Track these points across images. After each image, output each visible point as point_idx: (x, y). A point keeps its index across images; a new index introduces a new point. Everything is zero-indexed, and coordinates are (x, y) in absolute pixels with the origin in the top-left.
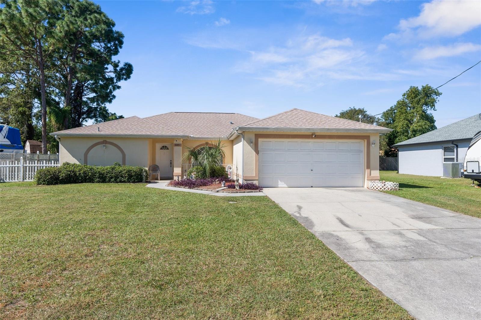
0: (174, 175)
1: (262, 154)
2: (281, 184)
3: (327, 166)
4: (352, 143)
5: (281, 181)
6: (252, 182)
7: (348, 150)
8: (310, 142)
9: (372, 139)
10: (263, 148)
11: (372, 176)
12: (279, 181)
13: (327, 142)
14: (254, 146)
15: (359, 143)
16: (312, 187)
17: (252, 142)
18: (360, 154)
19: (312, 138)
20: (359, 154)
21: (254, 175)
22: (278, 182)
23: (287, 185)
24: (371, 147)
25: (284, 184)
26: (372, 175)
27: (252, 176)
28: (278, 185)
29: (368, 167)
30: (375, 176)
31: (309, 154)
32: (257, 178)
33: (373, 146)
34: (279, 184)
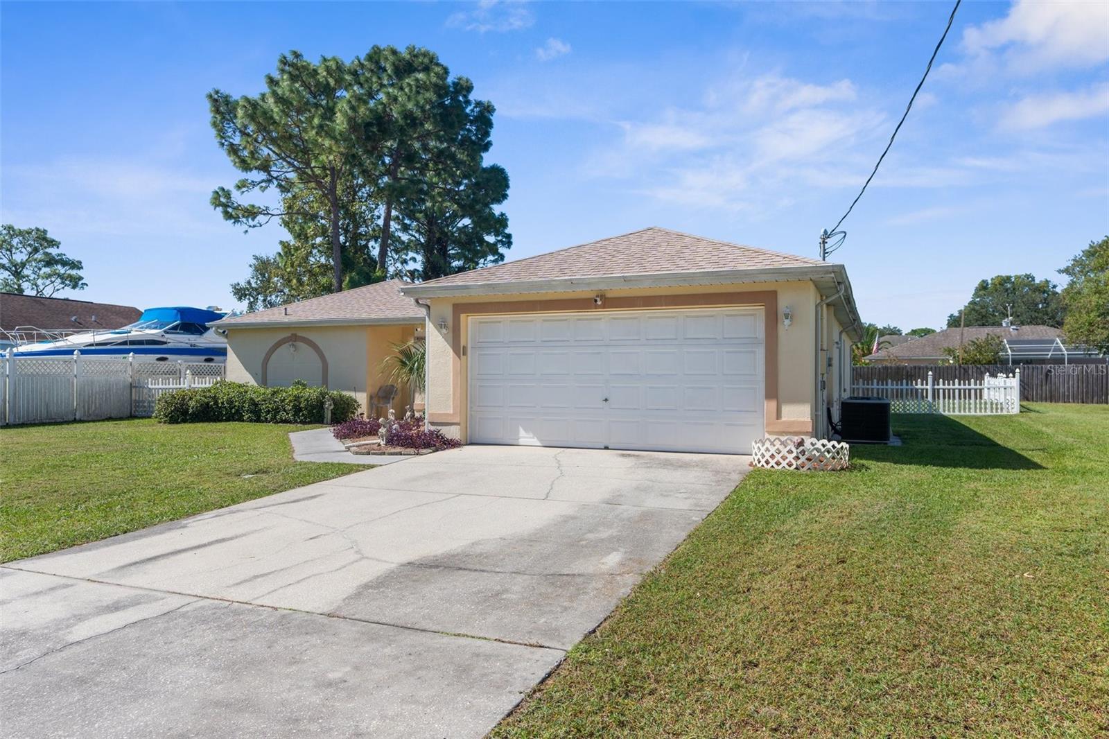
0: (414, 408)
1: (479, 354)
2: (525, 437)
3: (650, 388)
4: (727, 315)
5: (526, 430)
6: (439, 428)
7: (716, 338)
8: (600, 319)
9: (783, 303)
10: (480, 341)
11: (784, 422)
12: (521, 430)
13: (650, 318)
14: (451, 335)
15: (752, 315)
16: (606, 448)
17: (445, 326)
18: (754, 352)
19: (596, 307)
20: (752, 352)
21: (452, 412)
22: (518, 432)
23: (541, 441)
24: (780, 327)
25: (533, 438)
26: (783, 419)
27: (445, 412)
28: (518, 439)
29: (772, 391)
30: (793, 422)
31: (599, 353)
32: (457, 420)
33: (787, 322)
34: (521, 435)
